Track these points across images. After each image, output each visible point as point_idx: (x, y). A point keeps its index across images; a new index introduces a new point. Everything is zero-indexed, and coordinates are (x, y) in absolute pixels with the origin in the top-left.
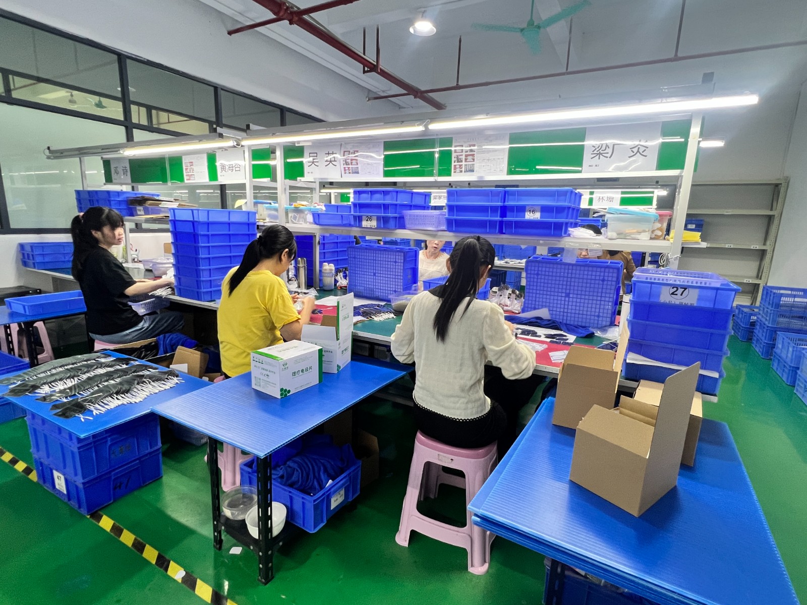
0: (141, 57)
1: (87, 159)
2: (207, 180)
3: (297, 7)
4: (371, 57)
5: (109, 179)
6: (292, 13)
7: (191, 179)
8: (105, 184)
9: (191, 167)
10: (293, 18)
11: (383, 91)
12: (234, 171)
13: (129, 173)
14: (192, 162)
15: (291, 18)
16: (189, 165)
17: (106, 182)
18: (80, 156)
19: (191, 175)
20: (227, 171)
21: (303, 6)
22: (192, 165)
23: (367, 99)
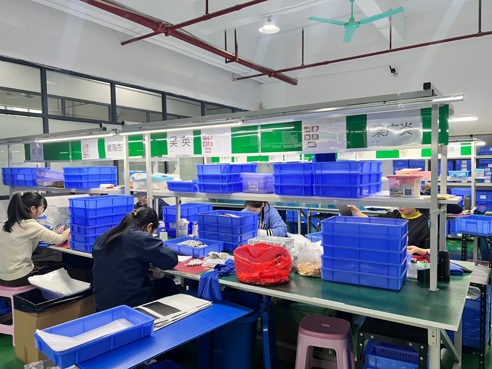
0: (57, 68)
1: (13, 146)
2: (98, 158)
3: (170, 24)
4: (231, 51)
5: (28, 158)
6: (167, 28)
7: (87, 157)
8: (25, 162)
9: (87, 148)
10: (168, 31)
11: (245, 73)
12: (117, 151)
13: (42, 154)
14: (87, 145)
15: (167, 31)
16: (85, 147)
17: (26, 160)
18: (8, 144)
19: (87, 154)
20: (112, 151)
21: (175, 23)
22: (88, 147)
23: (232, 80)
